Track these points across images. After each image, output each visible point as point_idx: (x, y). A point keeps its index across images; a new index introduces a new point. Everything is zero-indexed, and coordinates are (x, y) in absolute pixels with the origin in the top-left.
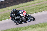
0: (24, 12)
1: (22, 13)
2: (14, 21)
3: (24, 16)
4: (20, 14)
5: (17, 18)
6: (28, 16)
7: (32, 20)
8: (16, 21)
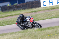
0: (32, 19)
3: (31, 23)
6: (35, 23)
7: (39, 27)
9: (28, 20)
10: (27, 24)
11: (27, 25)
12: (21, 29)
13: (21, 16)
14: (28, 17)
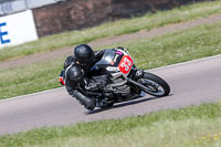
0: (125, 59)
4: (108, 69)
5: (93, 85)
7: (157, 91)
9: (110, 65)
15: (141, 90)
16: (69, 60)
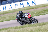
0: (29, 15)
1: (27, 16)
2: (19, 22)
3: (29, 18)
5: (22, 20)
6: (33, 19)
7: (35, 22)
8: (21, 23)
9: (26, 16)
10: (26, 19)
11: (26, 21)
12: (20, 24)
13: (20, 12)
14: (26, 14)
15: (32, 22)
16: (18, 14)
